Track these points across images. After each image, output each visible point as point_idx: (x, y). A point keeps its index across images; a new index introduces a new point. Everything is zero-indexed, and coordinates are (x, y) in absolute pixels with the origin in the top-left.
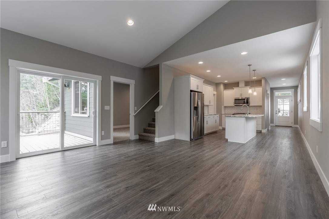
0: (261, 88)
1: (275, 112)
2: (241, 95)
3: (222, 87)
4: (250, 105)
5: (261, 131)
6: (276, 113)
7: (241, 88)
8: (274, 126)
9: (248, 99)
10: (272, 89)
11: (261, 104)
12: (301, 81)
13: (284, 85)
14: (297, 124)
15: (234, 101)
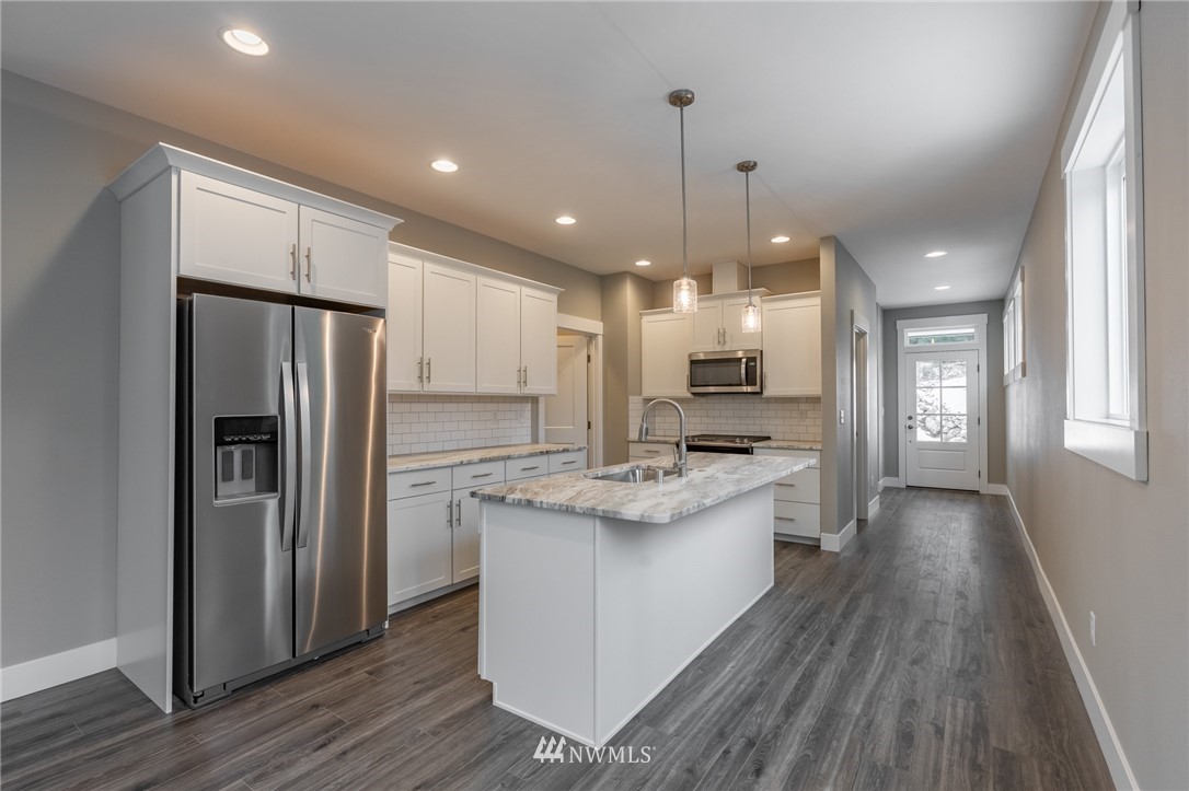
0: (818, 301)
1: (903, 422)
2: (722, 336)
3: (629, 295)
4: (766, 393)
5: (819, 539)
6: (910, 428)
7: (718, 303)
8: (898, 490)
9: (754, 359)
10: (891, 317)
11: (815, 389)
12: (1025, 262)
13: (944, 290)
14: (1003, 480)
15: (684, 370)
